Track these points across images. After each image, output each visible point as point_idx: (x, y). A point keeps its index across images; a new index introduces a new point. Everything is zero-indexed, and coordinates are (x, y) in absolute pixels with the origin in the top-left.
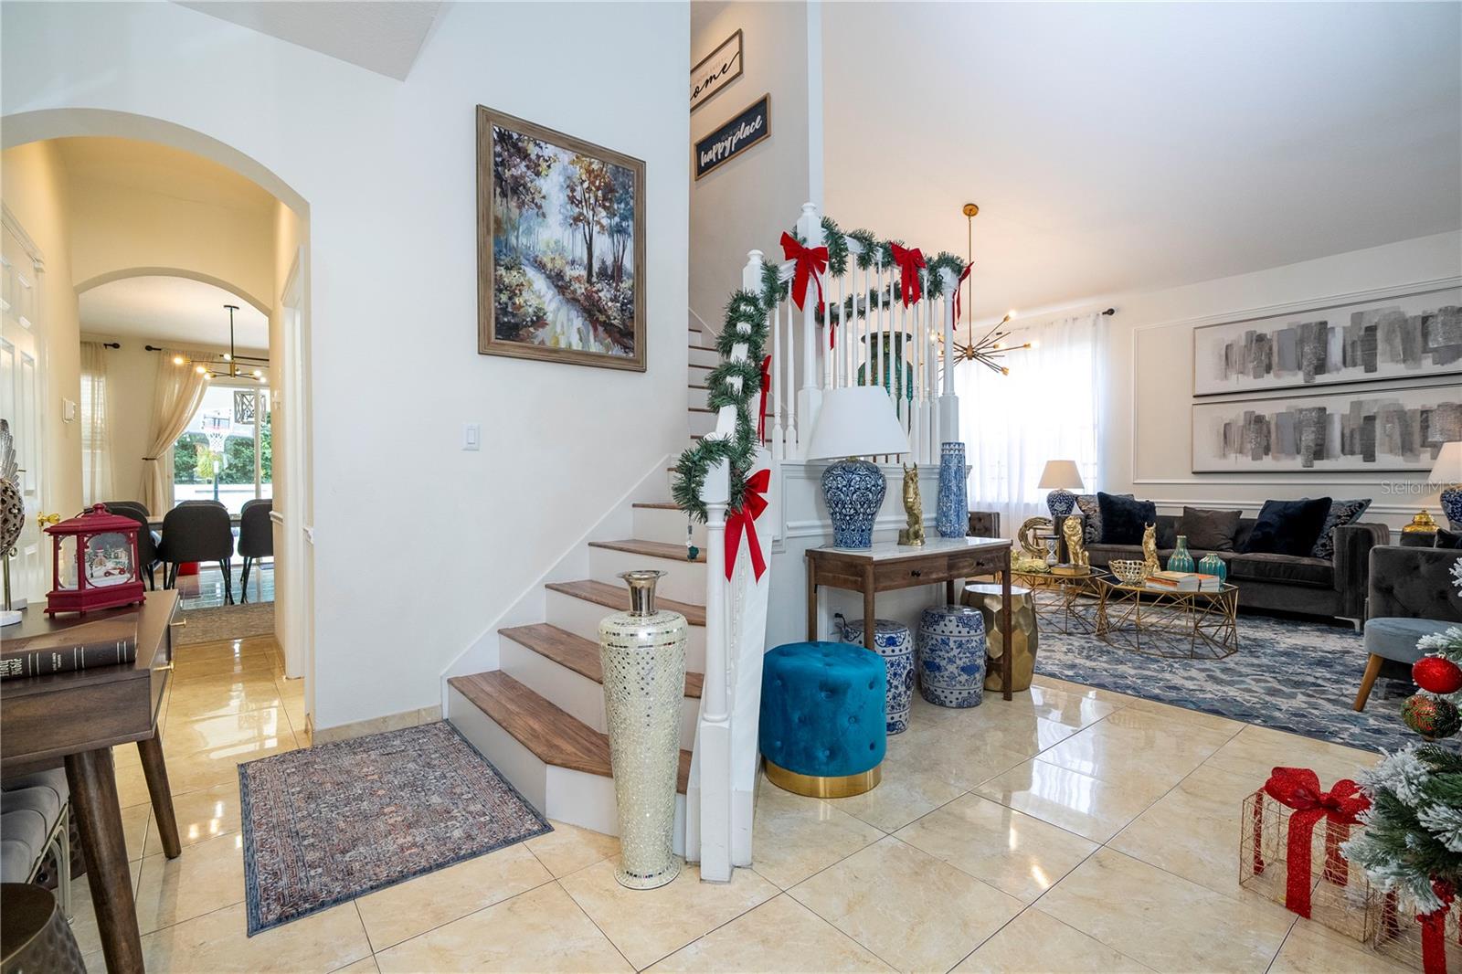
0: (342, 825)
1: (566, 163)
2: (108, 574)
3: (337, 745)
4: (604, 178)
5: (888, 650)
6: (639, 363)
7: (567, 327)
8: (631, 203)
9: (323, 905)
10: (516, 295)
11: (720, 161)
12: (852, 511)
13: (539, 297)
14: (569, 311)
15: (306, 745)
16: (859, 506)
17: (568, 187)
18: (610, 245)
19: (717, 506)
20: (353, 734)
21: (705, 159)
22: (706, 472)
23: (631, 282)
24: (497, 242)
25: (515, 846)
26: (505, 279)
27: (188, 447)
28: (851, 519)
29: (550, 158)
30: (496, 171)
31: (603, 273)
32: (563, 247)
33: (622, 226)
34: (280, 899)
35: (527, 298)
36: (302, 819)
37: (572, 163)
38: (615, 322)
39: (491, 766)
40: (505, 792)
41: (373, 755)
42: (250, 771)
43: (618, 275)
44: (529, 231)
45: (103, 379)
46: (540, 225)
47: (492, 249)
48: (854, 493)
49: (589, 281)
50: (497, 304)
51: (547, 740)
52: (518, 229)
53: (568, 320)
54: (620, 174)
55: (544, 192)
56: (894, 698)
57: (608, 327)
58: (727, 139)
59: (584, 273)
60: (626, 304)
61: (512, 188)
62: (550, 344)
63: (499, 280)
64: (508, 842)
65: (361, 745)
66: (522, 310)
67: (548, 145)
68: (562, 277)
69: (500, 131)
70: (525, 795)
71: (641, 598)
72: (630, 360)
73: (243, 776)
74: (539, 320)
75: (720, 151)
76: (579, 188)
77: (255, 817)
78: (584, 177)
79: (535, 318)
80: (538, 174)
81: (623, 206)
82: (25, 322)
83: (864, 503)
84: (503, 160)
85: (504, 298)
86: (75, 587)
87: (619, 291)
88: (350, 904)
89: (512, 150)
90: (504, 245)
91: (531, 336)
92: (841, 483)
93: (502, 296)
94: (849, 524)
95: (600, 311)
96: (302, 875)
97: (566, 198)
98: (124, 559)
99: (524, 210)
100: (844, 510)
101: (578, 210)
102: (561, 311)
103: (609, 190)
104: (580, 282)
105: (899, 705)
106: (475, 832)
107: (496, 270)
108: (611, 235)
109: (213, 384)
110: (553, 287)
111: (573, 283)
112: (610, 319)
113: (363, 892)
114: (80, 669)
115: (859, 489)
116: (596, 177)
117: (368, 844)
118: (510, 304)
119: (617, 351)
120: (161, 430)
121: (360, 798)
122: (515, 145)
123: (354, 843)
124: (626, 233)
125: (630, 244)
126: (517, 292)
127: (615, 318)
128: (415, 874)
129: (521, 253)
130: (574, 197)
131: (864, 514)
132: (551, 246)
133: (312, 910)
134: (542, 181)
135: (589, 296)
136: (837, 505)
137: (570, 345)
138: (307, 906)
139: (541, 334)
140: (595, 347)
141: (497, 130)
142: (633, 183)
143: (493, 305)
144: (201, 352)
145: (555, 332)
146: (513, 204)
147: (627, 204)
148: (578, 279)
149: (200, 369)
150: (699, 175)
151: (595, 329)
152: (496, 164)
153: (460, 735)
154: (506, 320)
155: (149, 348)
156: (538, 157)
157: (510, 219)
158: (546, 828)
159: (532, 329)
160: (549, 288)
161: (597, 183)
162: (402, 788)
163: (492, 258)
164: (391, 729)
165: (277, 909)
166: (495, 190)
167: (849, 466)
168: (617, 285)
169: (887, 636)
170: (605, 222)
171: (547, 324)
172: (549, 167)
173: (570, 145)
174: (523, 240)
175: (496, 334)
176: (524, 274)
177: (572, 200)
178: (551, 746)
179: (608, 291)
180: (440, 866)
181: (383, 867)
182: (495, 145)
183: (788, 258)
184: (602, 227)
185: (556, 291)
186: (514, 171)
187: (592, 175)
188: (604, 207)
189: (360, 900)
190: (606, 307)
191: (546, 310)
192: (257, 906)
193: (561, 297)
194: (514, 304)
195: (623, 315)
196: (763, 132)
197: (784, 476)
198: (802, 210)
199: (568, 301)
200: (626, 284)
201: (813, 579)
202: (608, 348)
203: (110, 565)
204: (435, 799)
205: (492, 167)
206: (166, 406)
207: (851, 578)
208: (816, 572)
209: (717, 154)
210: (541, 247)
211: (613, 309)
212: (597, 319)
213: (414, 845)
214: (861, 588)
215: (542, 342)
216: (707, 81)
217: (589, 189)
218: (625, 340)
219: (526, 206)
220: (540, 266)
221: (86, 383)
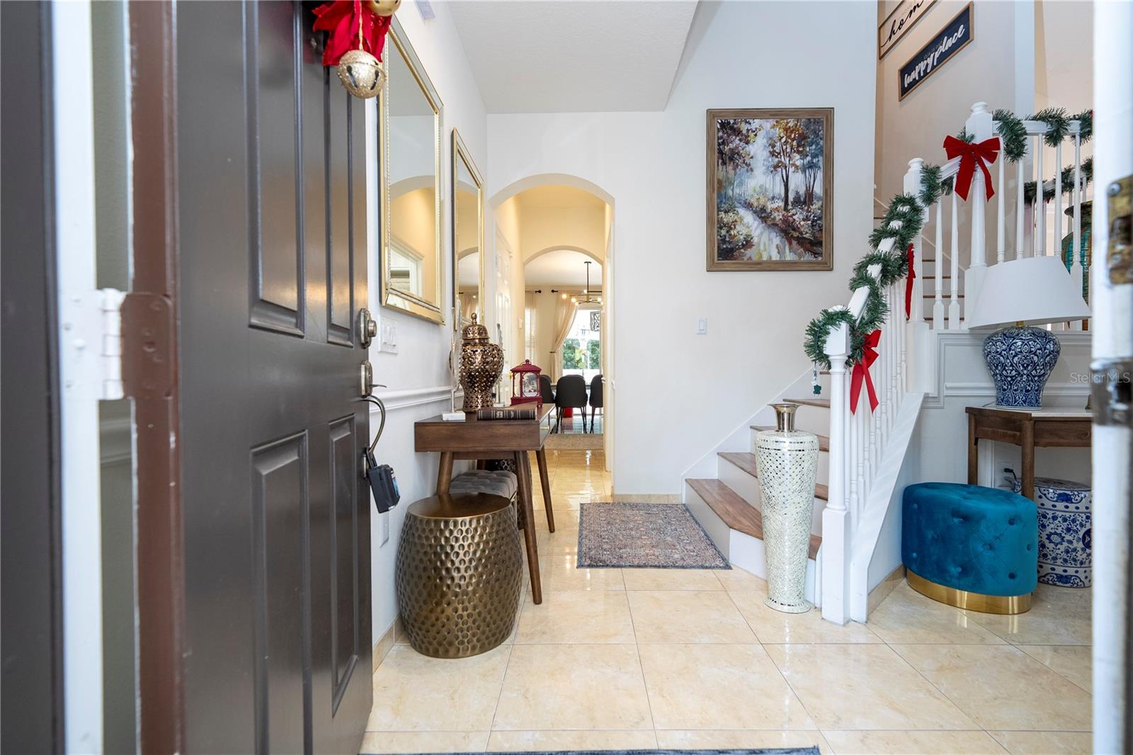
0: (621, 538)
1: (769, 128)
2: (530, 391)
3: (624, 504)
4: (798, 130)
5: (1061, 505)
6: (826, 264)
7: (768, 244)
8: (821, 143)
9: (607, 566)
10: (731, 228)
11: (923, 77)
12: (1014, 373)
13: (748, 227)
14: (770, 233)
15: (610, 501)
16: (1022, 368)
17: (770, 145)
18: (803, 179)
19: (838, 357)
20: (633, 501)
21: (908, 80)
22: (828, 333)
23: (820, 203)
24: (719, 196)
25: (707, 570)
26: (725, 220)
27: (571, 348)
28: (1012, 380)
29: (756, 129)
30: (719, 149)
31: (798, 202)
32: (766, 189)
33: (813, 163)
34: (590, 558)
35: (739, 229)
36: (604, 531)
37: (773, 127)
38: (807, 236)
39: (703, 531)
40: (709, 545)
41: (641, 512)
42: (585, 507)
43: (809, 200)
44: (741, 184)
45: (535, 310)
46: (749, 177)
47: (716, 201)
48: (1014, 356)
49: (786, 209)
50: (719, 237)
51: (734, 517)
52: (733, 184)
53: (769, 240)
54: (812, 123)
55: (752, 154)
56: (1067, 552)
57: (801, 241)
58: (929, 57)
59: (782, 204)
60: (816, 221)
61: (729, 157)
62: (755, 258)
63: (720, 221)
64: (703, 567)
65: (636, 507)
66: (735, 238)
67: (755, 120)
68: (765, 210)
69: (722, 121)
70: (720, 549)
71: (783, 420)
72: (819, 263)
73: (582, 508)
74: (748, 243)
75: (923, 69)
76: (778, 144)
77: (584, 525)
78: (782, 135)
79: (744, 243)
80: (747, 143)
81: (814, 147)
82: (506, 283)
83: (1028, 365)
84: (724, 140)
85: (723, 232)
86: (519, 396)
87: (810, 212)
88: (619, 569)
89: (730, 132)
90: (723, 196)
91: (742, 255)
92: (1000, 347)
93: (722, 231)
94: (1011, 384)
95: (794, 230)
96: (601, 552)
97: (769, 154)
98: (535, 385)
99: (738, 170)
100: (1004, 372)
101: (777, 160)
102: (764, 235)
103: (802, 138)
104: (778, 211)
105: (1075, 560)
106: (686, 558)
107: (718, 215)
108: (804, 171)
109: (580, 309)
110: (758, 218)
111: (773, 213)
112: (802, 234)
113: (625, 566)
114: (519, 419)
115: (1021, 352)
116: (791, 132)
117: (632, 548)
118: (727, 235)
119: (808, 257)
120: (558, 335)
121: (631, 529)
122: (732, 128)
123: (625, 546)
124: (816, 167)
125: (820, 175)
126: (732, 226)
127: (807, 233)
128: (651, 566)
129: (736, 199)
130: (775, 151)
131: (1028, 375)
132: (757, 190)
133: (603, 566)
134: (751, 146)
135: (785, 220)
136: (997, 367)
137: (770, 257)
138: (601, 564)
139: (749, 253)
140: (789, 256)
141: (720, 121)
142: (823, 127)
143: (716, 238)
144: (574, 291)
145: (760, 250)
146: (730, 168)
147: (818, 144)
148: (777, 209)
149: (574, 300)
150: (902, 95)
151: (790, 244)
152: (719, 145)
153: (690, 513)
154: (725, 246)
155: (553, 291)
156: (748, 130)
157: (728, 178)
158: (728, 567)
159: (742, 250)
160: (755, 220)
161: (793, 136)
162: (653, 530)
163: (716, 207)
164: (652, 502)
165: (588, 562)
166: (718, 162)
167: (1010, 332)
168: (809, 207)
169: (1058, 492)
170: (799, 163)
171: (753, 245)
172: (756, 135)
173: (771, 115)
174: (737, 191)
175: (718, 257)
176: (738, 214)
177: (773, 154)
178: (735, 519)
179: (801, 213)
180: (664, 567)
181: (636, 560)
182: (718, 132)
183: (950, 157)
184: (797, 167)
185: (760, 220)
186: (731, 146)
187: (789, 131)
188: (798, 152)
189: (623, 569)
190: (799, 226)
191: (753, 235)
192: (581, 558)
193: (764, 224)
194: (730, 235)
195: (813, 229)
196: (966, 38)
197: (943, 344)
198: (972, 111)
199: (769, 226)
200: (816, 206)
201: (973, 432)
202: (800, 256)
203: (531, 387)
204: (669, 539)
205: (716, 147)
206: (560, 322)
207: (1009, 432)
208: (976, 428)
209: (919, 73)
210: (750, 192)
211: (805, 227)
212: (792, 236)
213: (654, 555)
214: (1019, 441)
215: (750, 258)
216: (911, 12)
217: (786, 142)
218: (815, 248)
219: (739, 167)
220: (748, 206)
221: (528, 312)
